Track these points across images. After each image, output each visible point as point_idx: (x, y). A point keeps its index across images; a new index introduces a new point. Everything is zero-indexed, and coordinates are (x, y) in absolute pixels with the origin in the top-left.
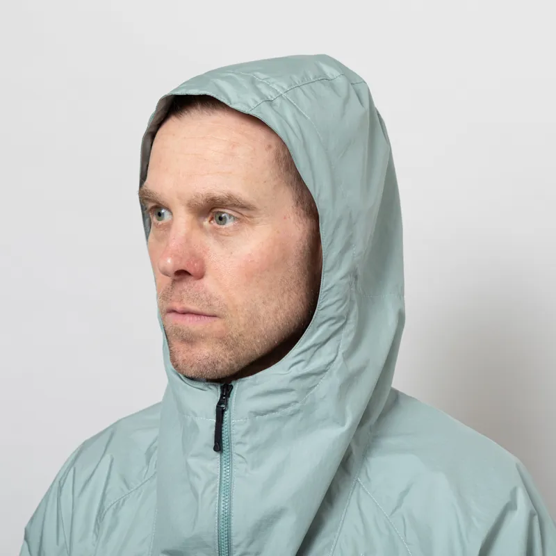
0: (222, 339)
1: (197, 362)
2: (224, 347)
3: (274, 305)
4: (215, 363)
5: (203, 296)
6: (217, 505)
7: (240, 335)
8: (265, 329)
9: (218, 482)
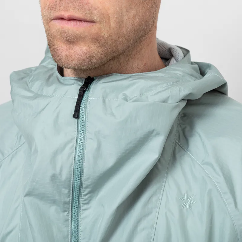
0: (96, 39)
1: (78, 57)
2: (98, 45)
3: (133, 13)
4: (91, 57)
5: (86, 7)
6: (73, 158)
7: (110, 36)
8: (126, 31)
9: (75, 142)
